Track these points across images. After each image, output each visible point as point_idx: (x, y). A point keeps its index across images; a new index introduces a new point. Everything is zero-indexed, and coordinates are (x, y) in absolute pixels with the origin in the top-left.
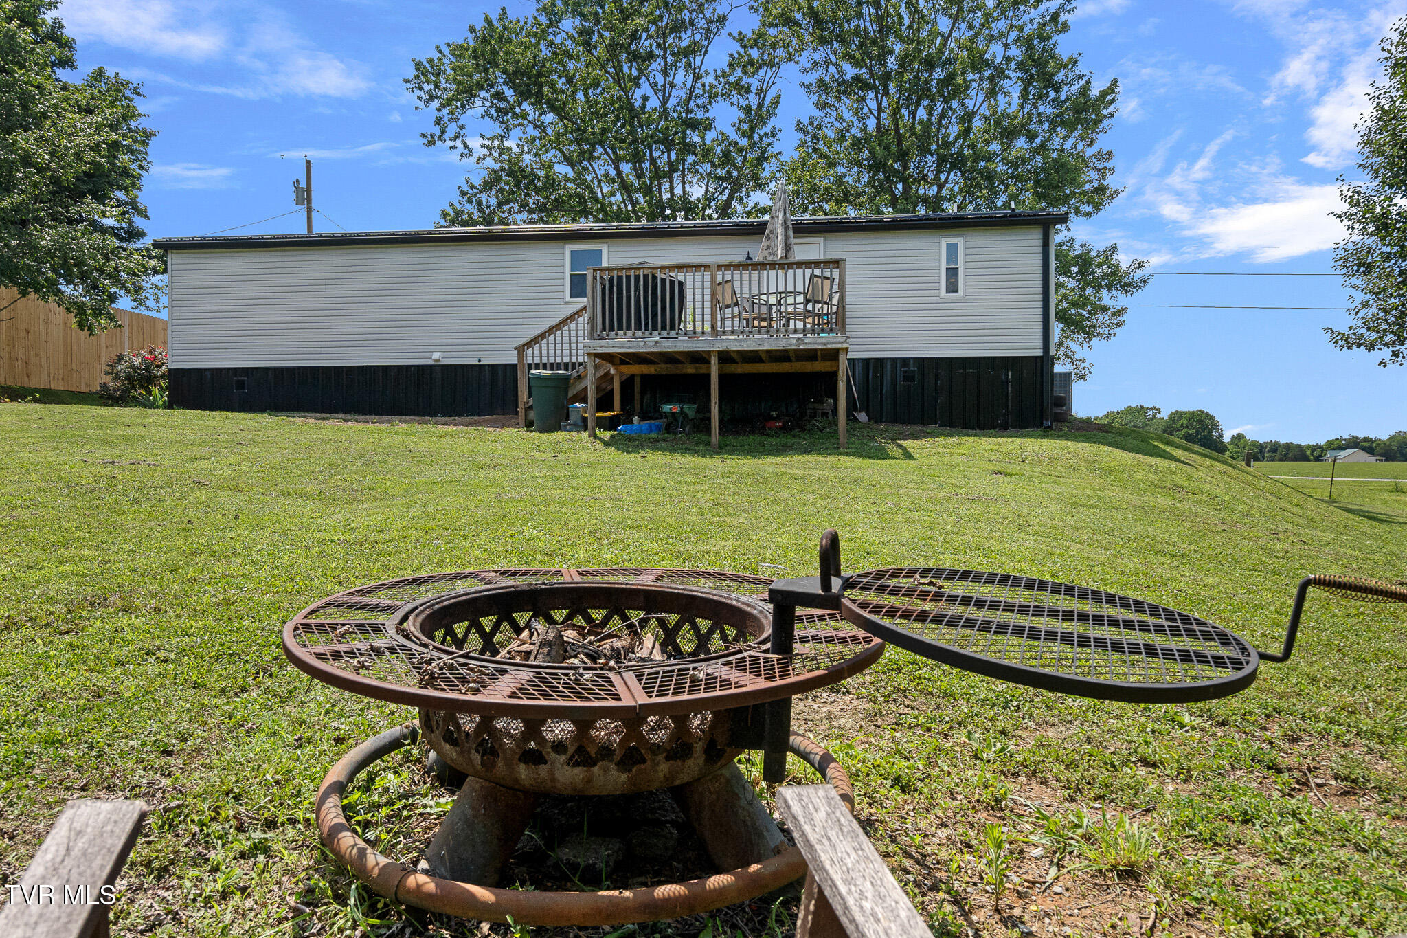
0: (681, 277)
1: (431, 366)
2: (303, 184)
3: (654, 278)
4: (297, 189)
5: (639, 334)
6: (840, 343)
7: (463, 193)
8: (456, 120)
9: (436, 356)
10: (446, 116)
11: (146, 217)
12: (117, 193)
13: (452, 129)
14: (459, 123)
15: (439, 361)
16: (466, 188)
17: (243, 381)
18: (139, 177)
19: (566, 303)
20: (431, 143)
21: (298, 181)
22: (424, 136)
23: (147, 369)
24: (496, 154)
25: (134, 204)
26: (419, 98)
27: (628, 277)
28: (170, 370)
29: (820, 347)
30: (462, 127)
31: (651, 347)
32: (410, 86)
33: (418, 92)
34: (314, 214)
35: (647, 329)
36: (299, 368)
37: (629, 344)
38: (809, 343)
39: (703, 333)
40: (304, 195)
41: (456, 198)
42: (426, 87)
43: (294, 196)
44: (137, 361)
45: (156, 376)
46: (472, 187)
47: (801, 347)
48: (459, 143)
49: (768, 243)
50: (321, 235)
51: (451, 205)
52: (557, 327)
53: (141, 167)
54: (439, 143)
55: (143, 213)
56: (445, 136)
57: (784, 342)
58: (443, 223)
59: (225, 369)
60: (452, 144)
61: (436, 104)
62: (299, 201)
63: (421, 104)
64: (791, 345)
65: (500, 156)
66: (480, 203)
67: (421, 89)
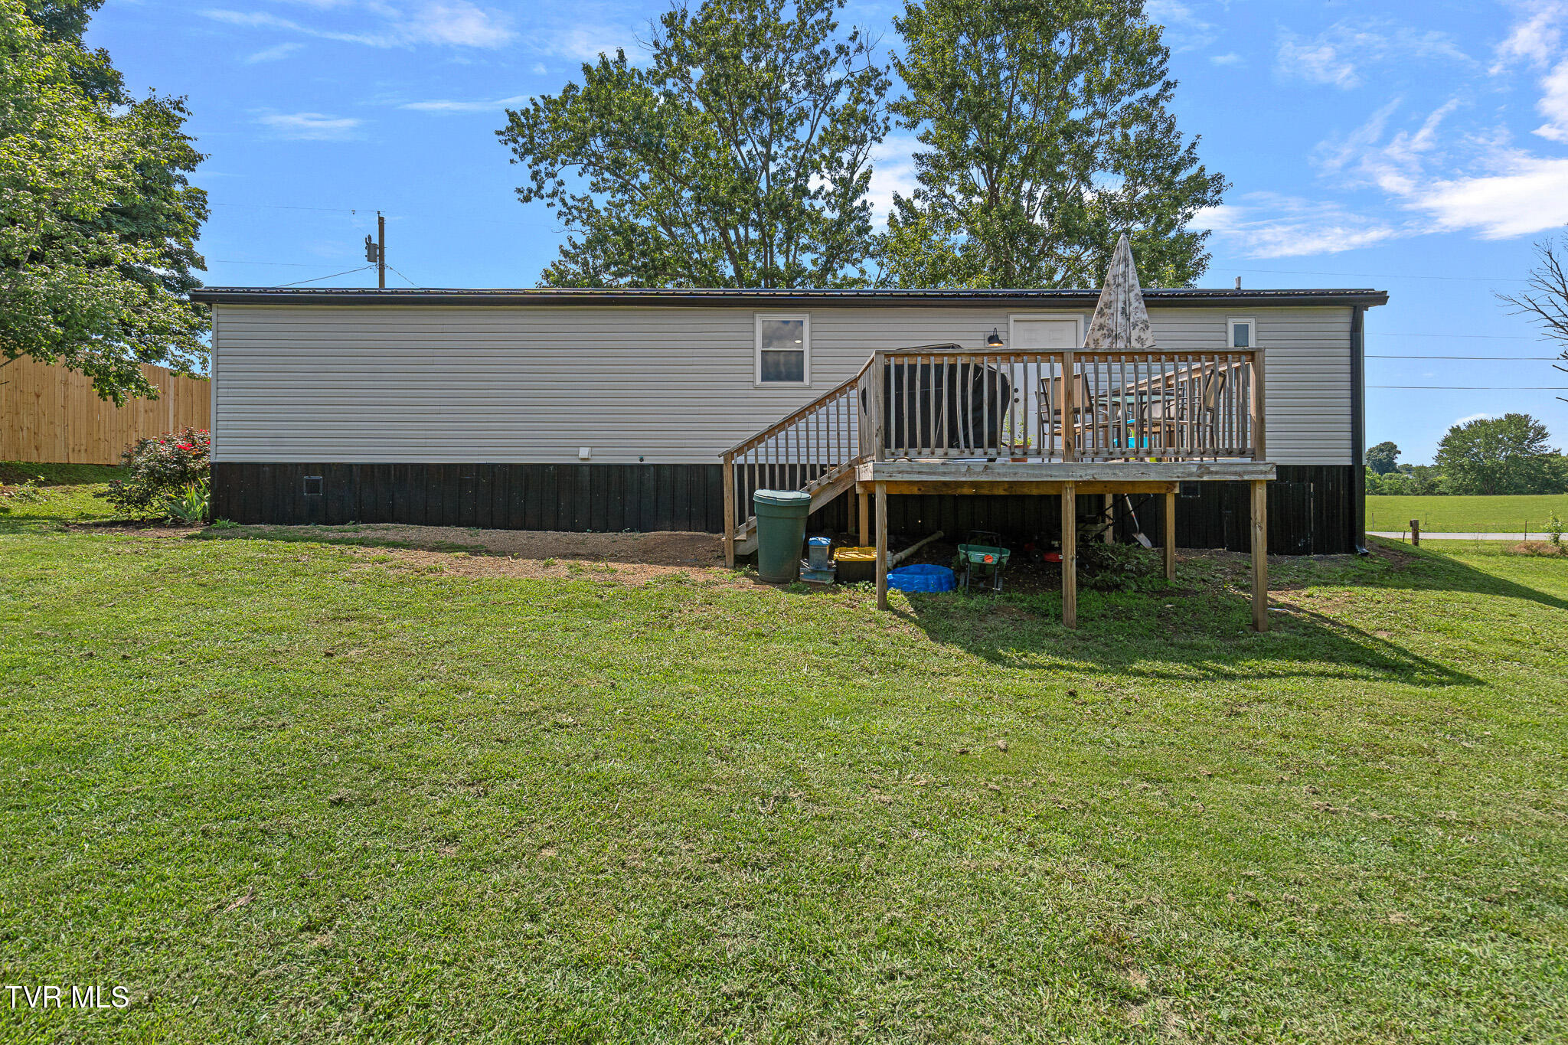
0: (1004, 368)
1: (576, 466)
2: (375, 241)
3: (978, 369)
4: (369, 245)
5: (954, 452)
6: (1262, 472)
7: (565, 253)
8: (554, 175)
9: (584, 452)
10: (543, 171)
11: (204, 268)
12: (168, 240)
13: (549, 186)
14: (557, 179)
15: (588, 459)
16: (568, 247)
17: (318, 481)
18: (196, 226)
19: (756, 388)
20: (527, 199)
21: (370, 237)
22: (519, 191)
23: (179, 462)
24: (585, 216)
25: (190, 254)
26: (515, 150)
27: (926, 368)
28: (213, 465)
29: (1233, 478)
30: (561, 183)
31: (978, 474)
32: (502, 138)
33: (511, 145)
34: (386, 271)
35: (967, 446)
36: (395, 465)
37: (942, 469)
38: (1217, 473)
39: (1052, 453)
40: (376, 252)
41: (558, 257)
42: (521, 140)
43: (366, 252)
44: (165, 451)
45: (193, 471)
46: (575, 246)
47: (1205, 478)
48: (556, 200)
49: (1102, 320)
50: (395, 291)
51: (554, 265)
52: (781, 426)
53: (199, 215)
54: (536, 200)
55: (200, 264)
56: (543, 192)
57: (1180, 470)
58: (545, 283)
59: (291, 464)
60: (549, 200)
61: (529, 159)
62: (371, 258)
63: (516, 157)
64: (1190, 474)
65: (588, 219)
66: (585, 263)
67: (515, 141)
